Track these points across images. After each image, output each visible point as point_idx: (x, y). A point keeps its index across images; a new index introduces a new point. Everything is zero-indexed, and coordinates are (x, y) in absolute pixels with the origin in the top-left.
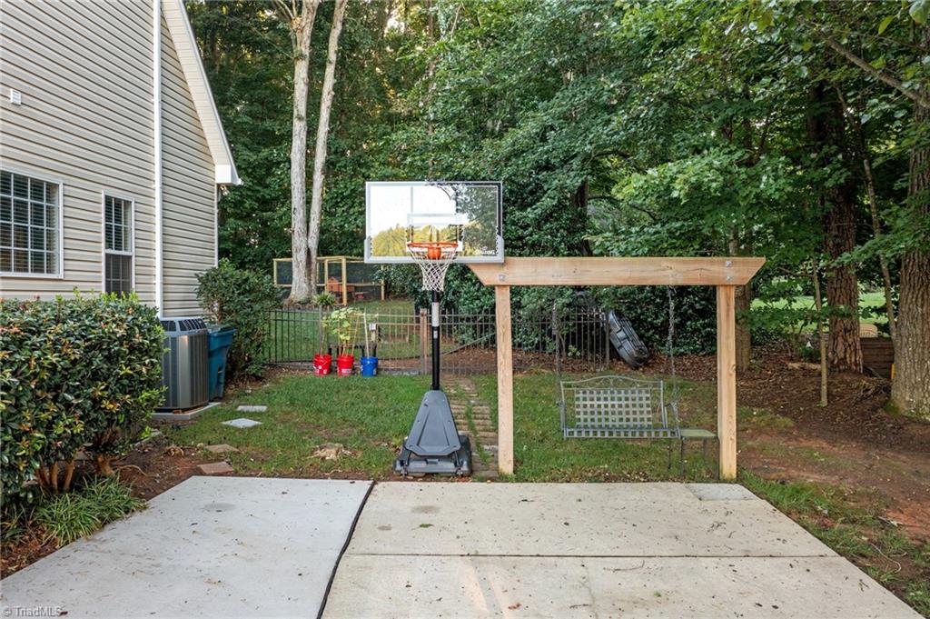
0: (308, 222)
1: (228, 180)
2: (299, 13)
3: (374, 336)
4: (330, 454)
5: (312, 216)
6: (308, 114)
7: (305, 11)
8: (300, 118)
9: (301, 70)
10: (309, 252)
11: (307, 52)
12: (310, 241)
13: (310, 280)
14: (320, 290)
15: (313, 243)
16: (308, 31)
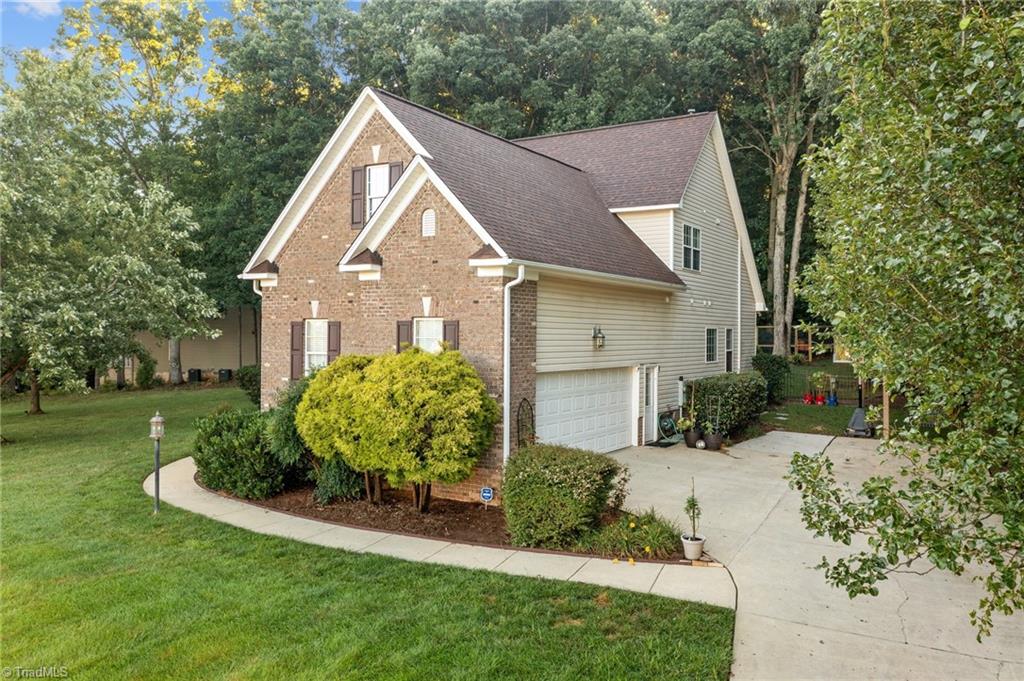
0: (785, 303)
1: (762, 310)
2: (781, 162)
3: (834, 386)
4: (819, 428)
5: (788, 300)
6: (786, 229)
7: (785, 162)
8: (780, 234)
9: (782, 201)
10: (785, 325)
11: (785, 188)
12: (786, 318)
13: (786, 345)
14: (793, 350)
15: (789, 318)
16: (787, 175)
